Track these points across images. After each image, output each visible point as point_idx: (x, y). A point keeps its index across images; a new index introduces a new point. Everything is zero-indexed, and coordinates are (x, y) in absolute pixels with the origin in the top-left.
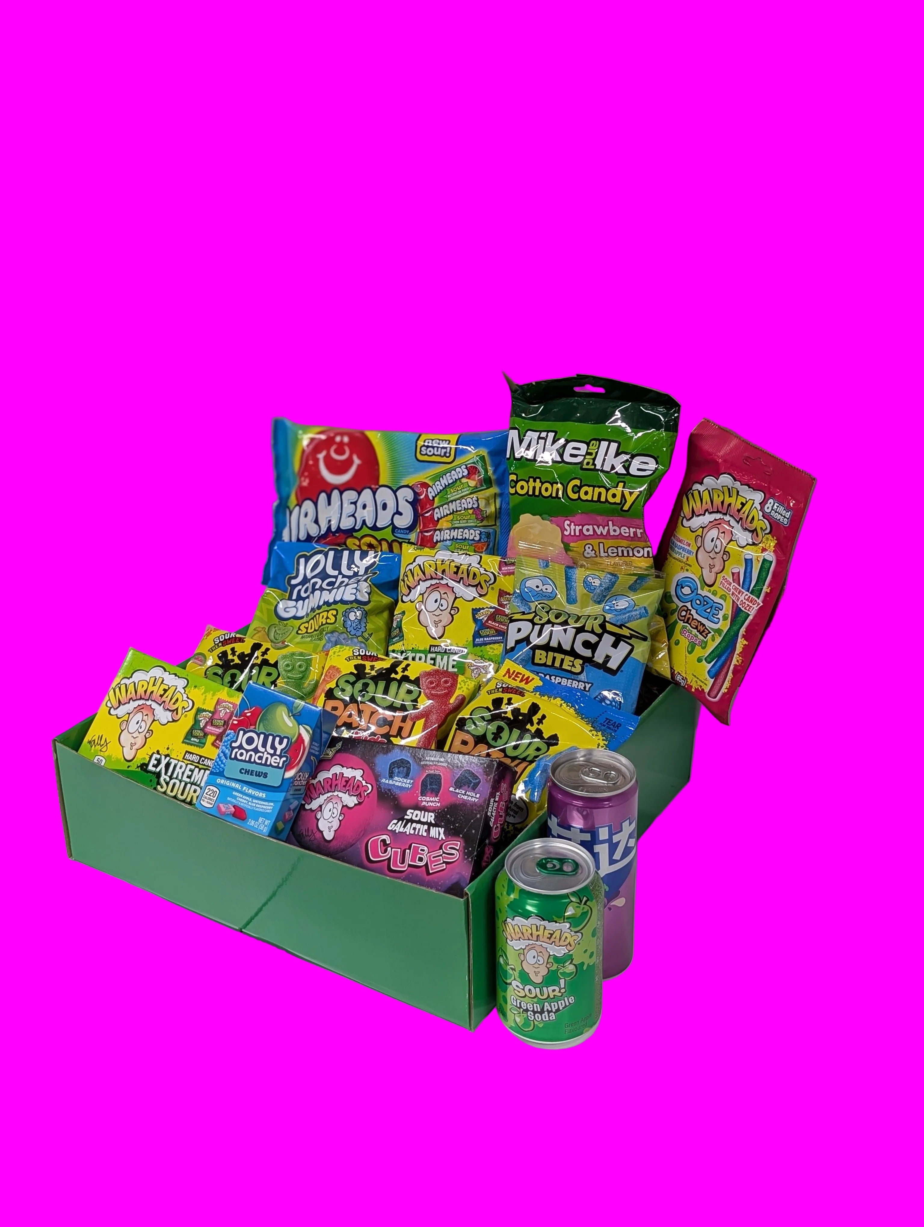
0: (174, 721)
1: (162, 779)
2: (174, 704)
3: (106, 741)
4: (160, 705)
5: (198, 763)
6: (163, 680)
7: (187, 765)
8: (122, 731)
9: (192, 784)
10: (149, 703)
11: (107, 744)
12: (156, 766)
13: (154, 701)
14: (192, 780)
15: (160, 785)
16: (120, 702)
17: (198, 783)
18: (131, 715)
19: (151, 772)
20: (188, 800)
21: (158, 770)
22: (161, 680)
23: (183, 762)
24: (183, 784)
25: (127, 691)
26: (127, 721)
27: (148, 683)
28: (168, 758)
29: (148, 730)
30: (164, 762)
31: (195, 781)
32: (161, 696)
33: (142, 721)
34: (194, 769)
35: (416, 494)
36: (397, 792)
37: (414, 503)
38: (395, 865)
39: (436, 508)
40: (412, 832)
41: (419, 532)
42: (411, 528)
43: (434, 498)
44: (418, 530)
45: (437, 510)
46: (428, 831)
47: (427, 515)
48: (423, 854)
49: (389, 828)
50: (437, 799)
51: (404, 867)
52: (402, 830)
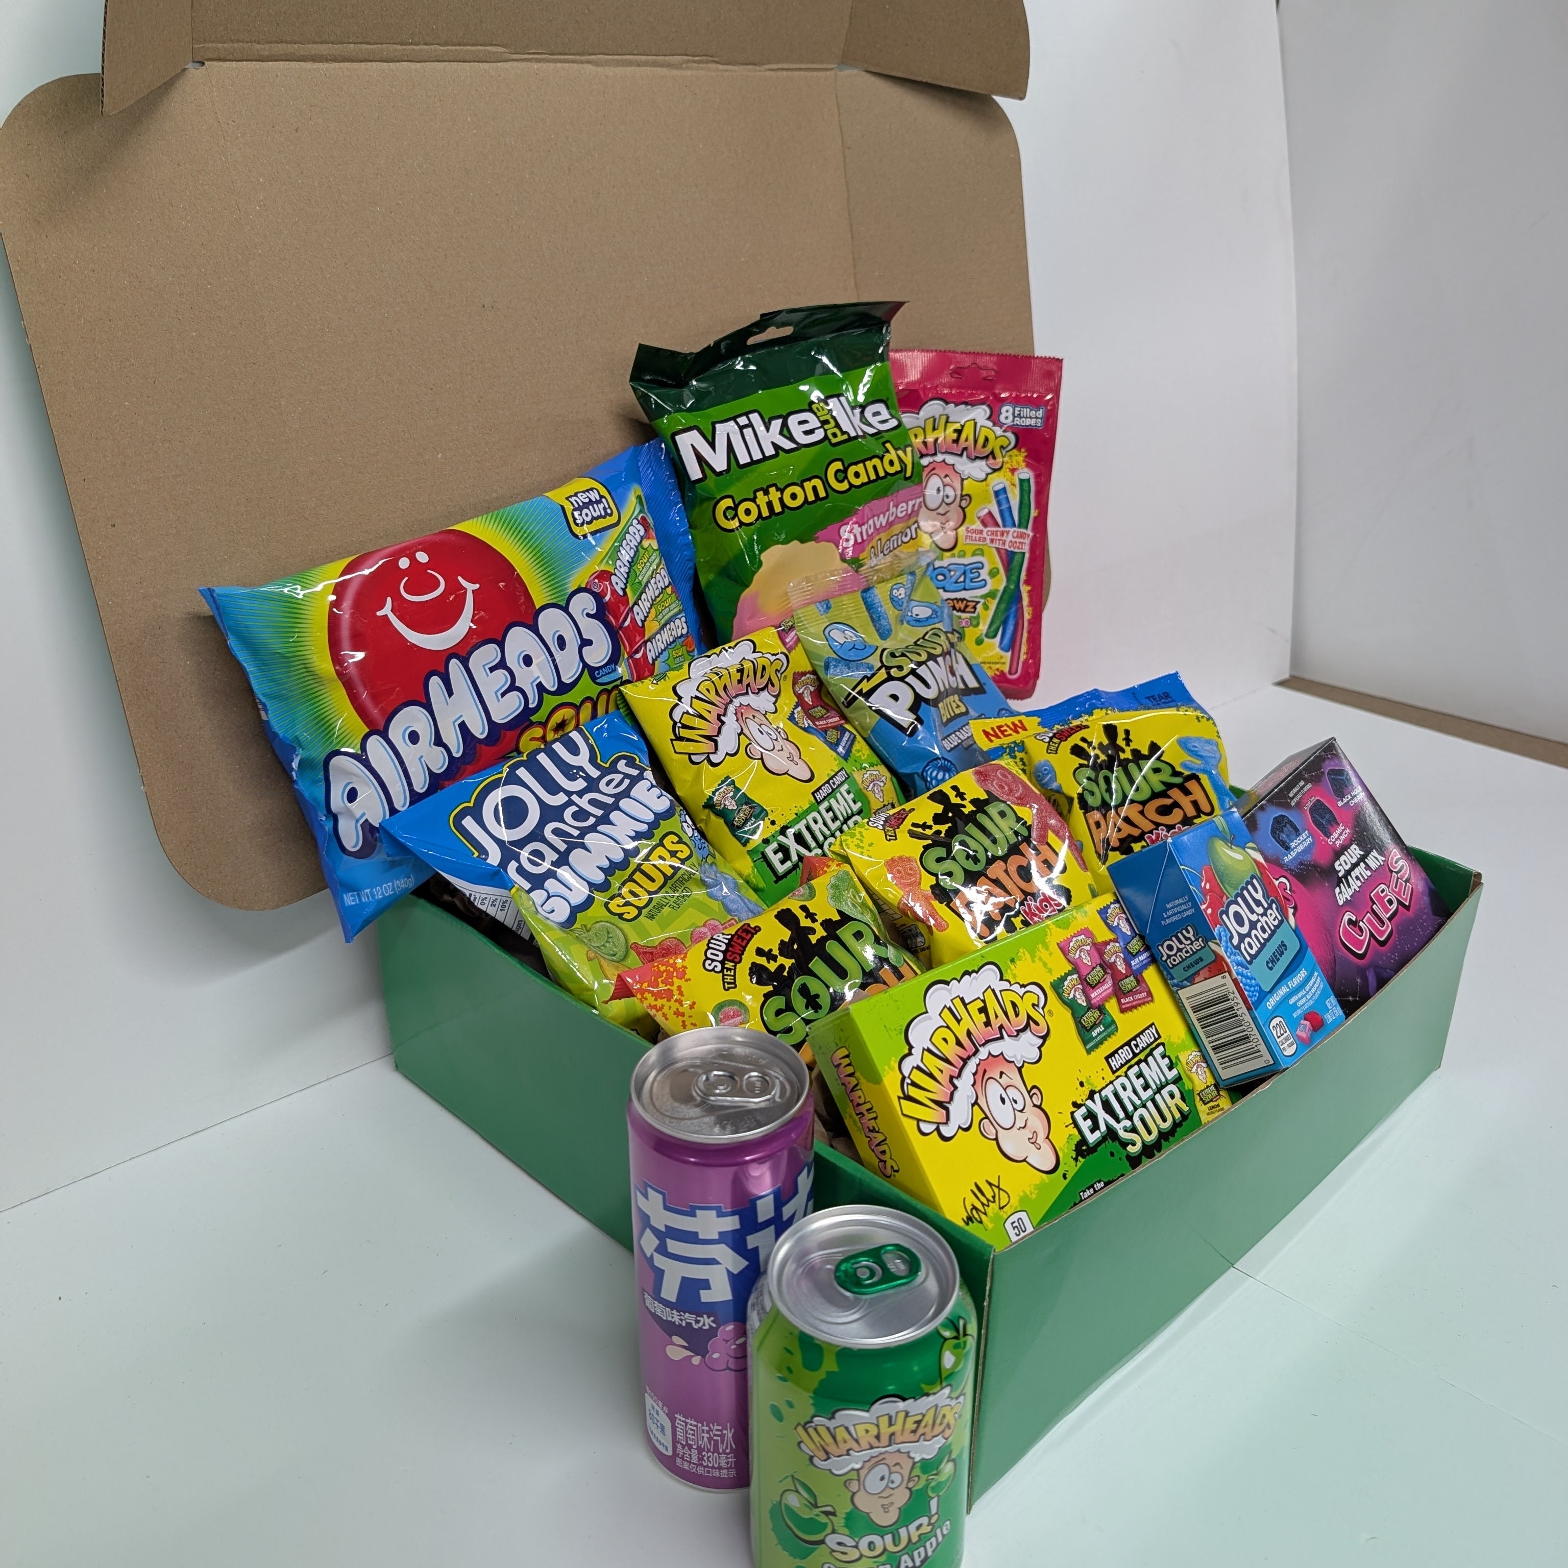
0: (1045, 1038)
1: (1122, 1134)
2: (1017, 1015)
3: (990, 1184)
4: (1002, 1038)
5: (1135, 1055)
6: (962, 1000)
7: (1126, 1076)
8: (996, 1139)
9: (1159, 1090)
10: (983, 1053)
11: (998, 1187)
12: (1095, 1128)
13: (987, 1042)
14: (1154, 1087)
15: (1127, 1144)
16: (939, 1104)
17: (1163, 1080)
18: (982, 1102)
19: (1099, 1143)
20: (1178, 1116)
21: (1103, 1128)
22: (958, 1002)
23: (1117, 1077)
24: (1150, 1104)
25: (931, 1076)
26: (986, 1117)
27: (948, 1027)
28: (1097, 1096)
29: (1029, 1092)
30: (1098, 1108)
31: (1158, 1083)
32: (988, 1023)
33: (1005, 1090)
34: (1140, 1070)
35: (598, 597)
36: (1308, 858)
37: (600, 615)
38: (1381, 933)
39: (633, 607)
40: (1359, 883)
41: (628, 659)
42: (614, 659)
43: (624, 590)
44: (626, 656)
45: (636, 608)
46: (1368, 867)
47: (627, 623)
48: (1387, 895)
49: (1341, 903)
50: (1341, 828)
51: (1388, 926)
52: (1351, 892)
